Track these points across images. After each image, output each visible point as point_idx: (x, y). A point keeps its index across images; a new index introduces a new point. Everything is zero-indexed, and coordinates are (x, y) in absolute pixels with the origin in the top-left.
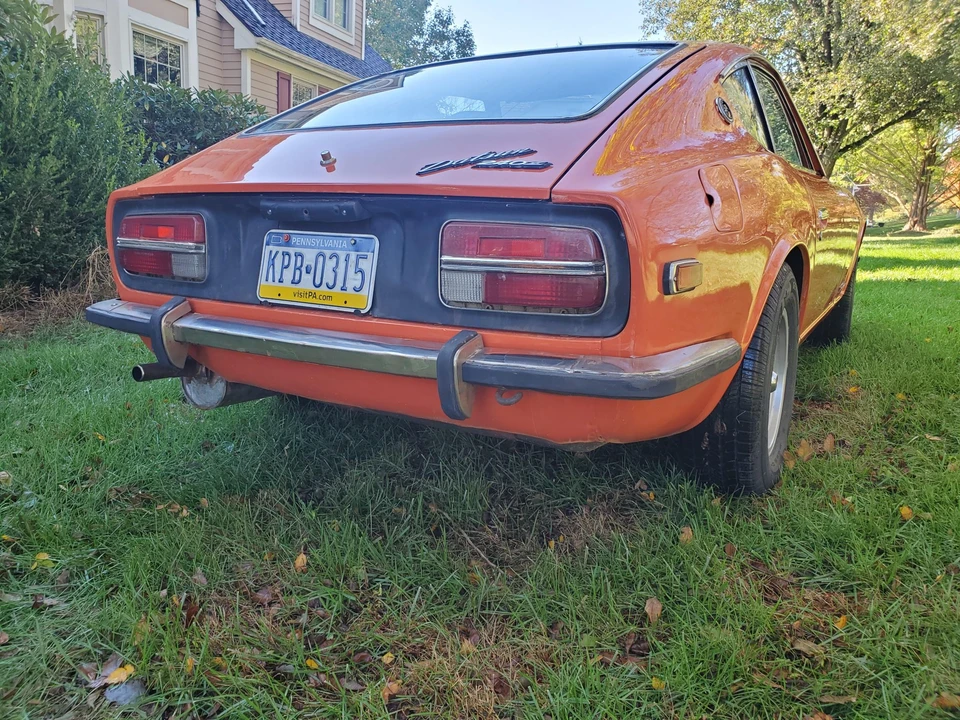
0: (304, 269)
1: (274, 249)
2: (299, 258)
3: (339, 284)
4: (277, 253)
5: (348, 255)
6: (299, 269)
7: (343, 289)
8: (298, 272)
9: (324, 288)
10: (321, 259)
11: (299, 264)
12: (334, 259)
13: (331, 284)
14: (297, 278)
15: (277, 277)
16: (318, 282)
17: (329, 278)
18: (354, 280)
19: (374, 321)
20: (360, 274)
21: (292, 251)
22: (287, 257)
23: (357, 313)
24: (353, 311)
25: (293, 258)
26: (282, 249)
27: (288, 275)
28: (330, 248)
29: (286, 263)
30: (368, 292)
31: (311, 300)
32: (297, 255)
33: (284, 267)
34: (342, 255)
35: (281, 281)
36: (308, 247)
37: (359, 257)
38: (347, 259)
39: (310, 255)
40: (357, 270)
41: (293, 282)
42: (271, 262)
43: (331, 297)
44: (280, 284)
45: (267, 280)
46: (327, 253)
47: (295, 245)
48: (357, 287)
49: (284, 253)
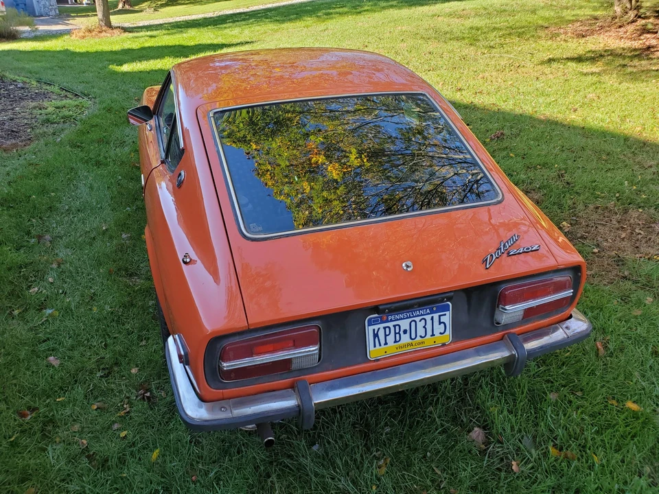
0: (402, 333)
1: (376, 327)
2: (397, 327)
3: (429, 333)
4: (379, 329)
6: (399, 333)
7: (433, 335)
8: (398, 335)
9: (418, 339)
10: (413, 324)
11: (397, 331)
12: (423, 321)
13: (423, 335)
14: (398, 339)
15: (383, 342)
16: (413, 336)
17: (421, 332)
18: (439, 329)
20: (442, 325)
21: (391, 324)
22: (387, 330)
23: (444, 345)
24: (440, 344)
25: (392, 329)
26: (382, 326)
27: (391, 339)
28: (418, 316)
29: (387, 333)
30: (449, 332)
31: (409, 347)
32: (395, 326)
33: (386, 336)
34: (428, 318)
35: (386, 344)
36: (401, 319)
37: (440, 316)
38: (432, 318)
39: (404, 324)
40: (440, 323)
41: (395, 342)
42: (376, 335)
43: (423, 342)
44: (386, 346)
45: (375, 346)
46: (417, 319)
47: (391, 321)
48: (442, 332)
49: (385, 328)
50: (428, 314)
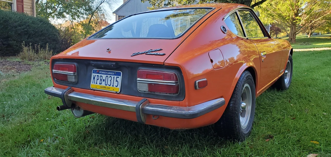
0: (103, 80)
1: (95, 74)
2: (101, 77)
3: (112, 85)
4: (96, 75)
5: (114, 77)
6: (101, 80)
7: (113, 86)
8: (101, 81)
9: (108, 86)
10: (107, 77)
11: (101, 79)
12: (111, 77)
13: (110, 85)
14: (101, 83)
15: (96, 82)
16: (106, 84)
17: (109, 83)
18: (116, 84)
19: (121, 95)
20: (117, 82)
21: (99, 75)
22: (98, 77)
23: (116, 93)
24: (115, 92)
25: (100, 77)
26: (97, 74)
27: (99, 81)
28: (109, 75)
29: (98, 79)
30: (119, 87)
31: (105, 89)
32: (101, 76)
33: (97, 79)
34: (113, 76)
35: (97, 83)
36: (103, 74)
37: (117, 77)
38: (114, 78)
39: (104, 76)
40: (117, 81)
41: (100, 84)
42: (94, 78)
43: (109, 88)
44: (96, 84)
45: (93, 83)
46: (109, 76)
47: (100, 74)
48: (117, 86)
49: (97, 76)
50: (113, 75)
